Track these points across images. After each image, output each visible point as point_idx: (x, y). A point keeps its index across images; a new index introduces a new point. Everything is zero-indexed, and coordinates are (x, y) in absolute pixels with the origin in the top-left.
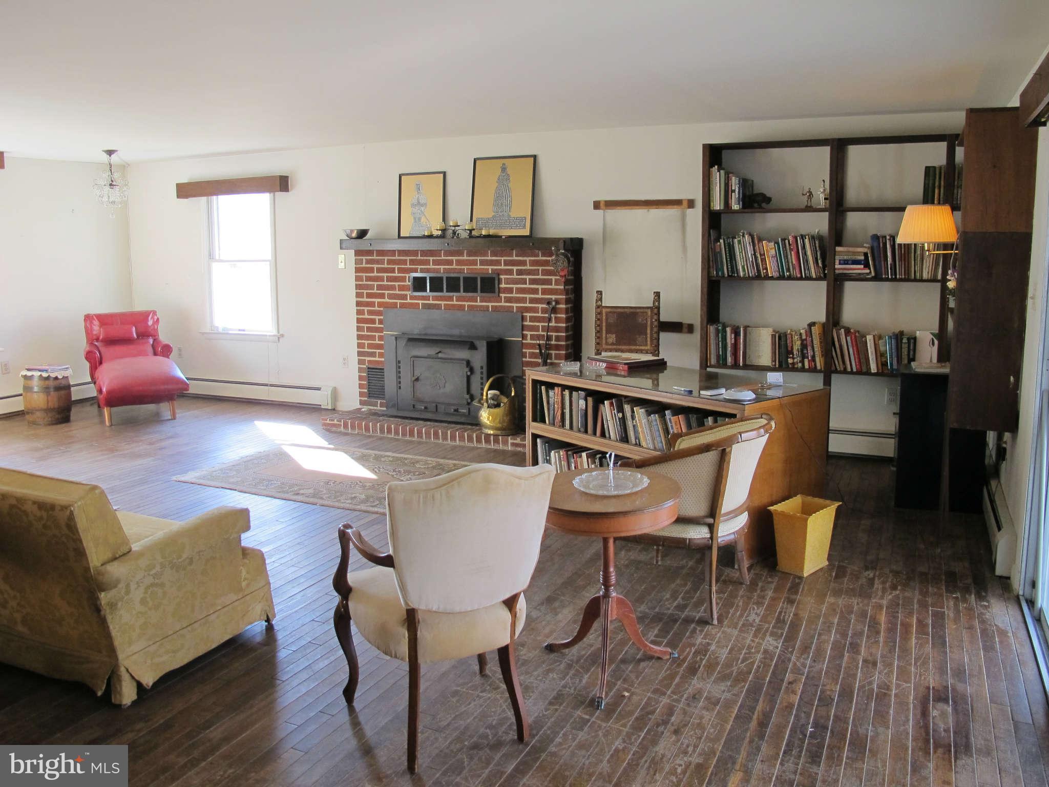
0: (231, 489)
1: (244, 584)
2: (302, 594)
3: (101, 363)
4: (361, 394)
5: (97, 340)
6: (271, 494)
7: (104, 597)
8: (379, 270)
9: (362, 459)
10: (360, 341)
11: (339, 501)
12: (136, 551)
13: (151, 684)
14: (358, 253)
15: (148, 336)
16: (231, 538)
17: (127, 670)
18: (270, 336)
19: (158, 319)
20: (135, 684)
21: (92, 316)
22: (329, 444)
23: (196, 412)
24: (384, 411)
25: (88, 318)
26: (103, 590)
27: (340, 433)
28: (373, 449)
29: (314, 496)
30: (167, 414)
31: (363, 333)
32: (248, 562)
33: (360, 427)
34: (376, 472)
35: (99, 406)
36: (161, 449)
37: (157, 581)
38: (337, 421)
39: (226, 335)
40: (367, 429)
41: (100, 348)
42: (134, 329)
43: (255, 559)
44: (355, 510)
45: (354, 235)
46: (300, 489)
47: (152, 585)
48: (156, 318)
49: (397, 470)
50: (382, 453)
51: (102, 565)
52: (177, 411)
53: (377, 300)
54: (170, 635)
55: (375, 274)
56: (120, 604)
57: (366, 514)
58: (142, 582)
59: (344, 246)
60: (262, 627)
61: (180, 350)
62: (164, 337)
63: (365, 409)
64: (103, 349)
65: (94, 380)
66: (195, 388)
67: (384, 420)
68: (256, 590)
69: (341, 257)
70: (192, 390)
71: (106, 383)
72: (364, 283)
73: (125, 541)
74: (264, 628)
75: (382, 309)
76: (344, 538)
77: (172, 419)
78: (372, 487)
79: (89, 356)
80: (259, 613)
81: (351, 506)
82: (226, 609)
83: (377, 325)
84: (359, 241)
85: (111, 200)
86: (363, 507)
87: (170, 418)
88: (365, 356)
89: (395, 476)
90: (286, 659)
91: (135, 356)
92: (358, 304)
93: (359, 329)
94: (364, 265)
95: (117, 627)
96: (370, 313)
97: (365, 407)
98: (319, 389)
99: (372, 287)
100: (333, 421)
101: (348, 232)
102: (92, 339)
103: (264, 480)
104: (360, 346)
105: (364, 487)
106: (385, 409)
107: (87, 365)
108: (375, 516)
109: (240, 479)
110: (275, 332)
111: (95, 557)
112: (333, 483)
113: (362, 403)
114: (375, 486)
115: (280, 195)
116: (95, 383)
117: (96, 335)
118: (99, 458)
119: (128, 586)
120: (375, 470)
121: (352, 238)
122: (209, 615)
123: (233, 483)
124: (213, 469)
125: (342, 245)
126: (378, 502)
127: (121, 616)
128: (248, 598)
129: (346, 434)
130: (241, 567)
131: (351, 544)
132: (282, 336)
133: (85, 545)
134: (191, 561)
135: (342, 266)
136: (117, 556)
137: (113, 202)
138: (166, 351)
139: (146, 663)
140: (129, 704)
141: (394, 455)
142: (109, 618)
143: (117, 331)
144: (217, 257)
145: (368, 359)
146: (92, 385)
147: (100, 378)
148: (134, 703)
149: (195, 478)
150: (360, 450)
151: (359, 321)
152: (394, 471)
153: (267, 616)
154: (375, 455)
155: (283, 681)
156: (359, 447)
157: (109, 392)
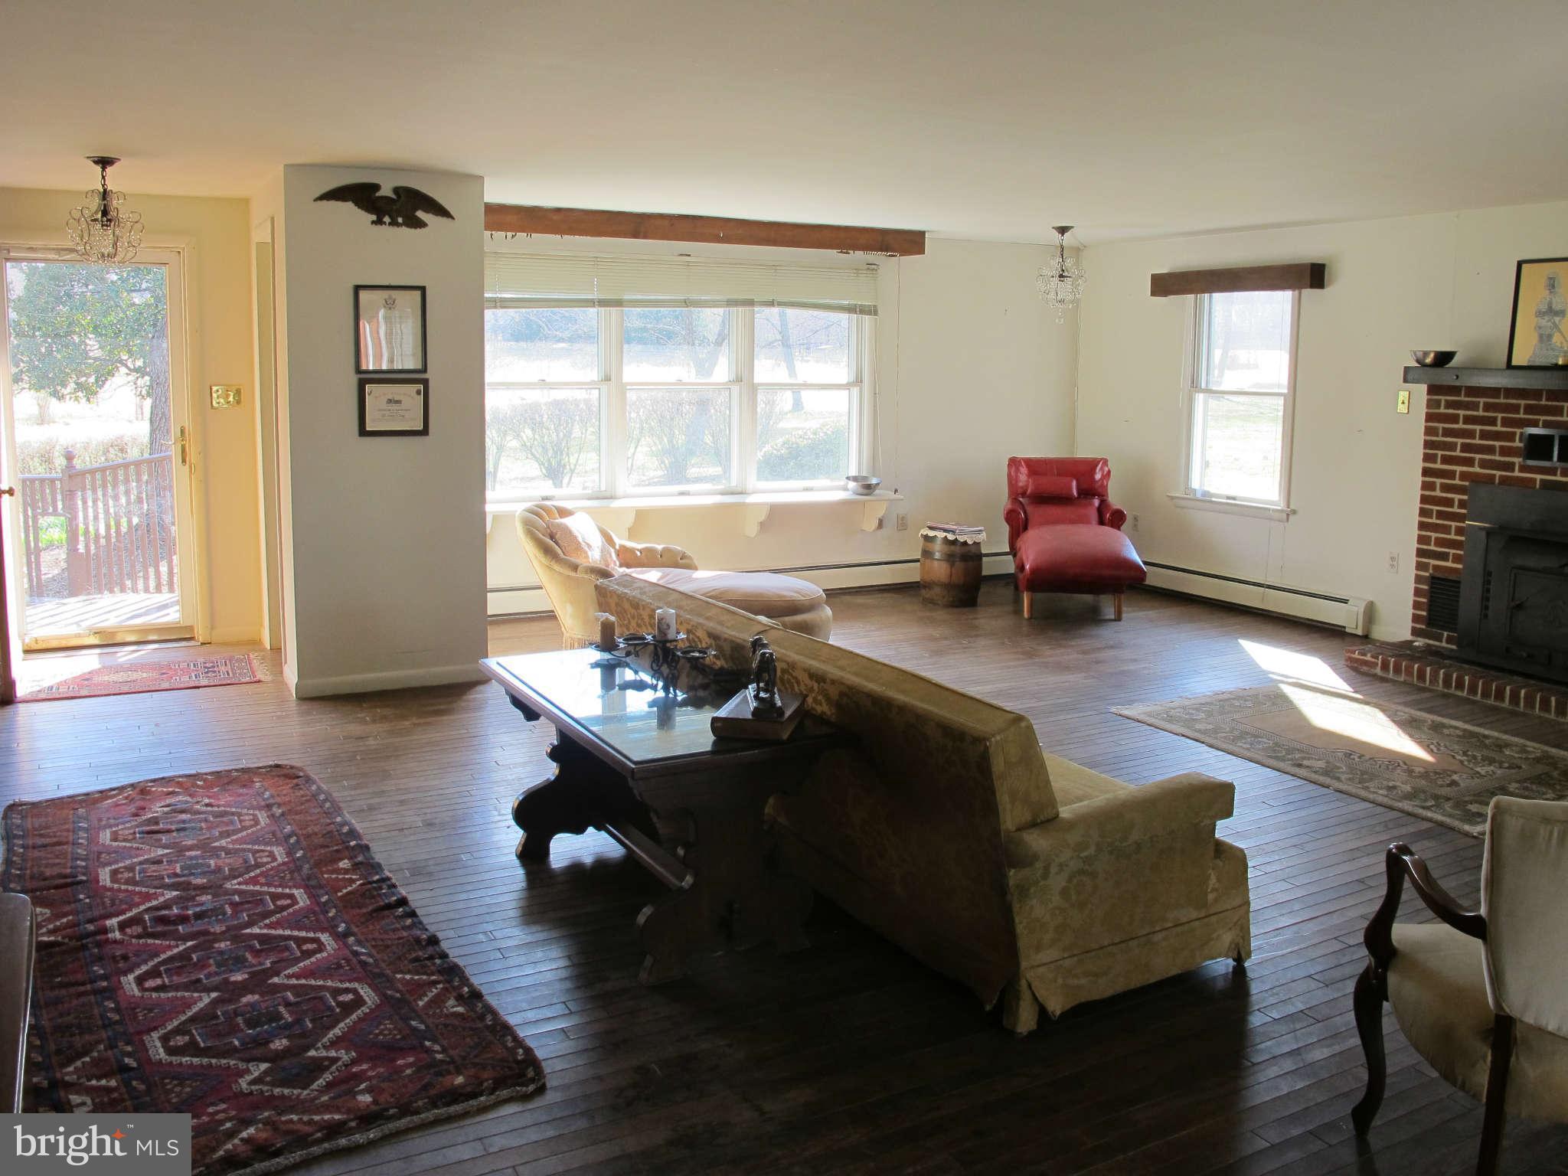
0: (1197, 741)
1: (1211, 897)
2: (1295, 928)
3: (1025, 528)
4: (1416, 619)
5: (1024, 494)
6: (1260, 758)
7: (1013, 876)
8: (1468, 420)
9: (1409, 726)
10: (1424, 533)
11: (1367, 788)
12: (1063, 819)
13: (1058, 1013)
14: (1433, 390)
15: (1094, 495)
16: (1202, 824)
17: (1030, 986)
18: (1274, 510)
19: (1109, 472)
20: (1037, 1008)
21: (1020, 461)
22: (1355, 692)
23: (1152, 614)
24: (1452, 650)
25: (1014, 462)
26: (1014, 867)
27: (1375, 676)
28: (1430, 711)
29: (1326, 773)
30: (1109, 612)
31: (1430, 520)
32: (1221, 864)
33: (1409, 672)
34: (1432, 750)
35: (1016, 588)
36: (1097, 662)
37: (1087, 867)
38: (1372, 657)
39: (1207, 502)
40: (1421, 676)
41: (1026, 506)
42: (1074, 483)
43: (1233, 861)
44: (1391, 808)
45: (1428, 360)
46: (1304, 758)
47: (1081, 872)
48: (1106, 469)
49: (1470, 753)
50: (1446, 721)
51: (1019, 829)
52: (1124, 609)
53: (1458, 469)
54: (1094, 950)
55: (1460, 426)
56: (1032, 890)
57: (1413, 819)
58: (1067, 866)
59: (1410, 377)
60: (1228, 968)
61: (1136, 519)
62: (1115, 498)
63: (1419, 642)
64: (1029, 509)
65: (1014, 551)
66: (1155, 578)
67: (1450, 666)
68: (1227, 910)
69: (1403, 395)
70: (1150, 581)
71: (1031, 557)
72: (1441, 439)
73: (1052, 802)
74: (1231, 970)
75: (1467, 483)
76: (1395, 866)
77: (1115, 620)
78: (1425, 775)
79: (1010, 517)
80: (1227, 944)
81: (1386, 800)
82: (1179, 929)
83: (1456, 509)
84: (1438, 370)
85: (1059, 298)
86: (1406, 805)
87: (1113, 617)
88: (1429, 558)
89: (1466, 763)
90: (1261, 1030)
91: (1072, 522)
92: (1426, 472)
93: (1423, 512)
94: (1442, 410)
95: (1025, 921)
96: (1446, 488)
97: (1419, 639)
98: (1345, 601)
99: (1452, 447)
100: (1365, 655)
101: (1420, 355)
102: (1016, 493)
103: (1248, 733)
104: (1422, 540)
105: (1410, 772)
106: (1454, 647)
107: (1005, 529)
108: (1426, 825)
109: (1211, 727)
110: (1281, 506)
111: (1011, 817)
112: (1360, 757)
113: (1415, 632)
114: (1428, 773)
115: (1308, 293)
116: (1015, 556)
117: (1022, 487)
118: (1012, 664)
119: (1047, 868)
120: (1432, 747)
121: (1425, 365)
122: (1154, 932)
123: (1199, 731)
124: (1172, 705)
125: (1408, 375)
126: (1433, 803)
127: (1032, 907)
128: (1214, 919)
129: (1383, 680)
130: (1210, 871)
131: (1407, 877)
132: (1294, 512)
133: (998, 798)
134: (1139, 846)
135: (1402, 409)
136: (1039, 821)
137: (1062, 301)
138: (1117, 519)
139: (1055, 981)
140: (1025, 1034)
141: (1467, 727)
142: (1016, 907)
143: (1050, 483)
144: (1203, 386)
145: (1433, 562)
146: (1010, 557)
147: (1023, 549)
148: (1031, 1034)
149: (1145, 713)
150: (1407, 710)
151: (1424, 499)
152: (1465, 754)
153: (1239, 953)
154: (1433, 721)
155: (1254, 1064)
156: (1406, 704)
157: (1033, 571)
